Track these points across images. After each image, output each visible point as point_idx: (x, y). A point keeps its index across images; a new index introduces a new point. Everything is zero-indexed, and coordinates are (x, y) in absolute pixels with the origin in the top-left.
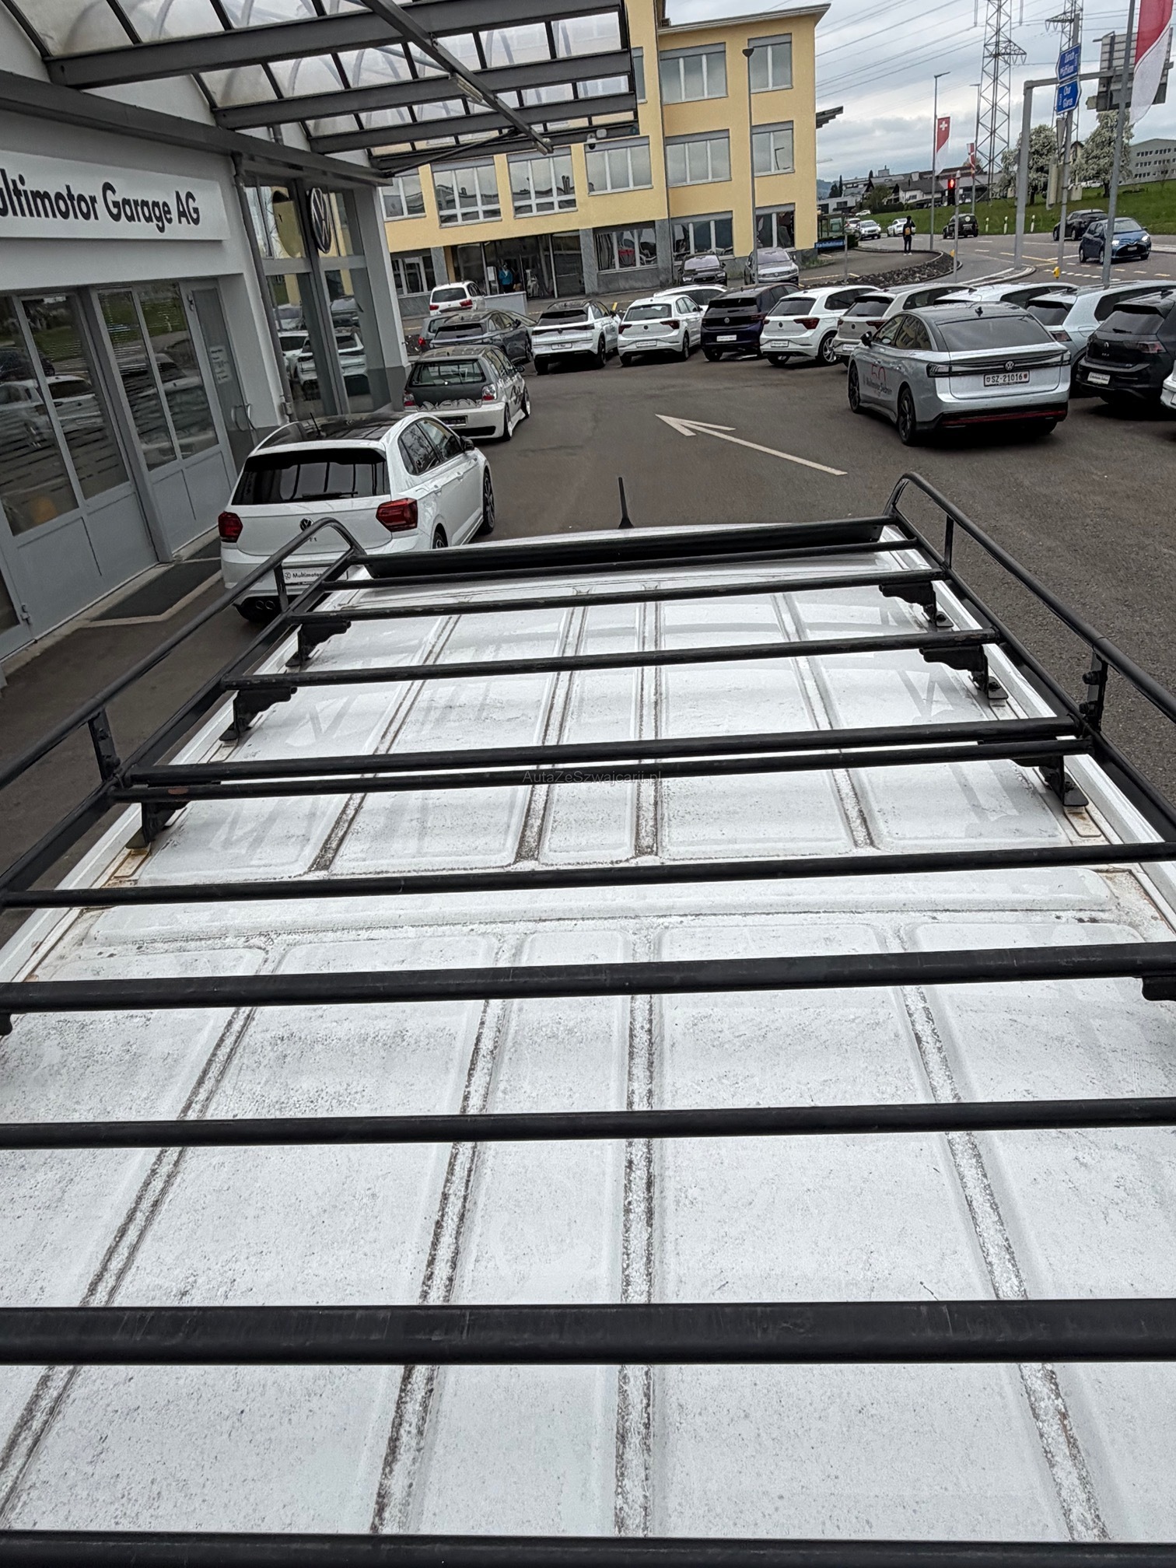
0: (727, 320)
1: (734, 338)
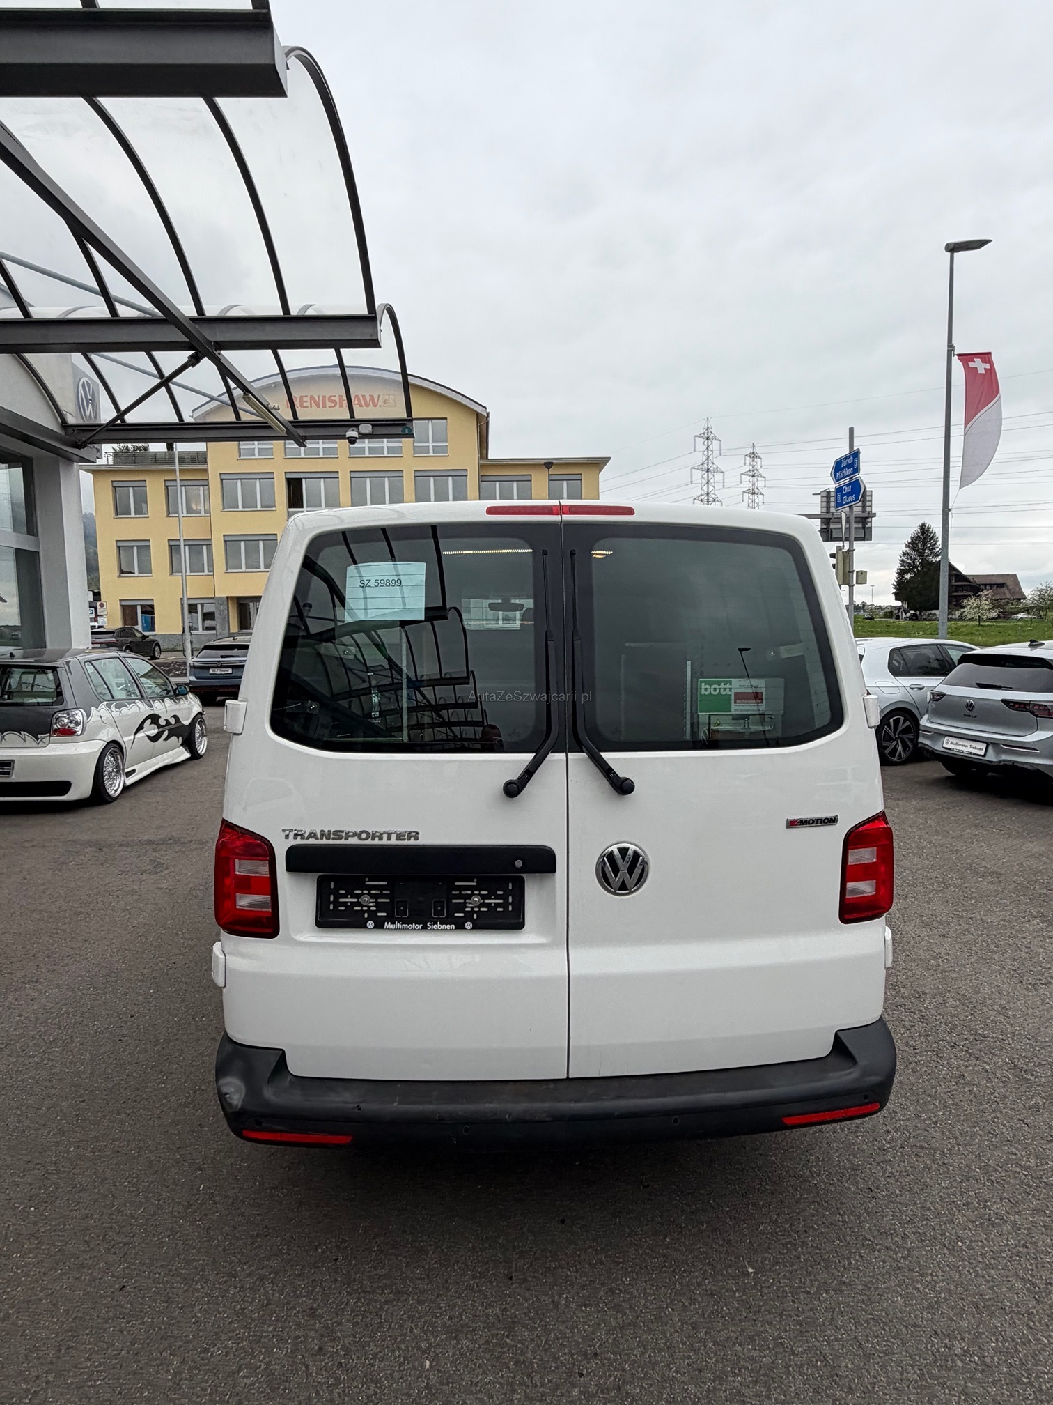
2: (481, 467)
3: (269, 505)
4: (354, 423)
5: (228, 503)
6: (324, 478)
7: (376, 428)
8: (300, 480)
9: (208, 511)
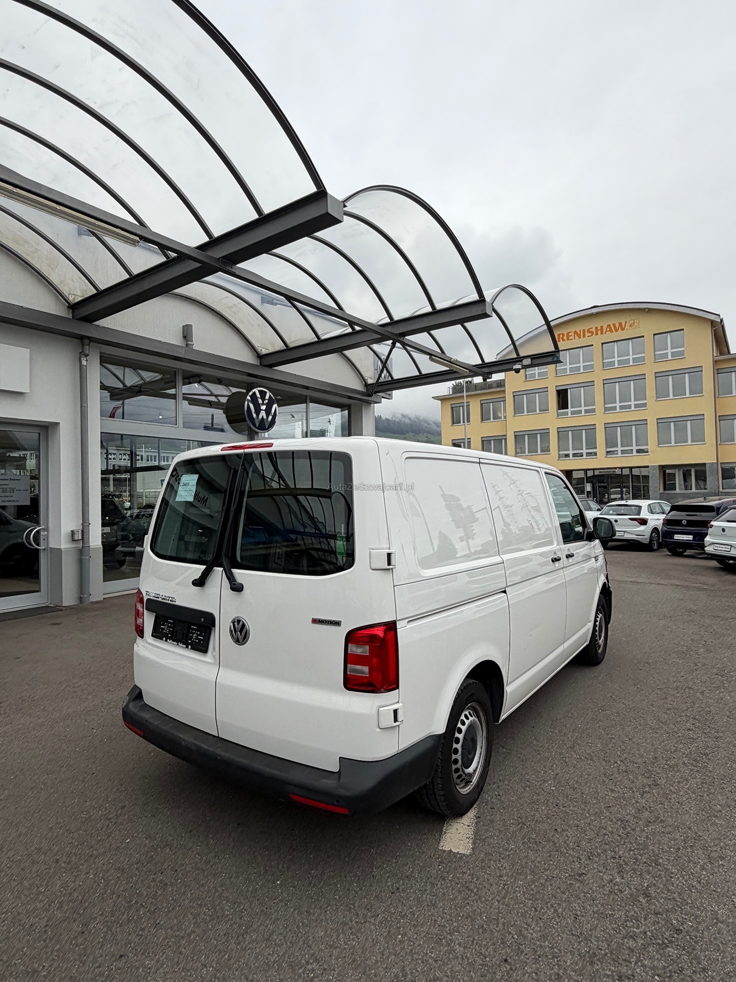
0: (684, 522)
1: (690, 537)
2: (715, 362)
3: (545, 409)
4: (519, 359)
5: (518, 410)
6: (583, 387)
7: (534, 360)
8: (566, 390)
9: (505, 417)
